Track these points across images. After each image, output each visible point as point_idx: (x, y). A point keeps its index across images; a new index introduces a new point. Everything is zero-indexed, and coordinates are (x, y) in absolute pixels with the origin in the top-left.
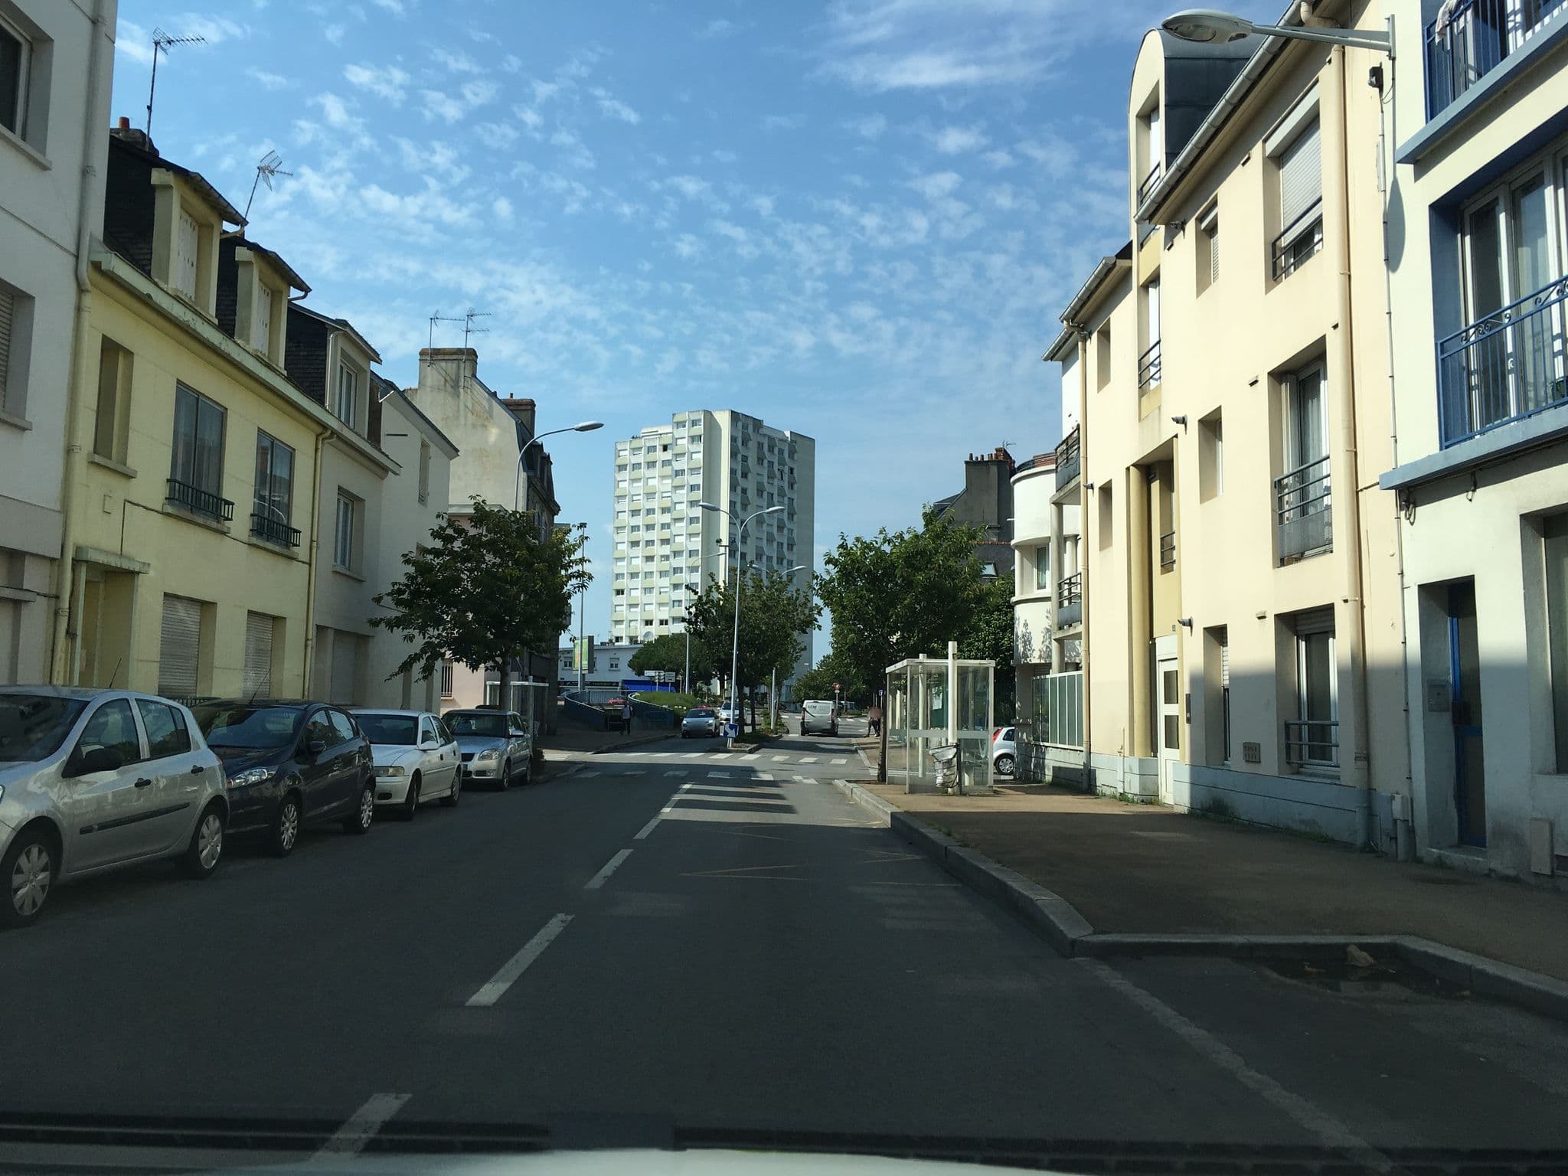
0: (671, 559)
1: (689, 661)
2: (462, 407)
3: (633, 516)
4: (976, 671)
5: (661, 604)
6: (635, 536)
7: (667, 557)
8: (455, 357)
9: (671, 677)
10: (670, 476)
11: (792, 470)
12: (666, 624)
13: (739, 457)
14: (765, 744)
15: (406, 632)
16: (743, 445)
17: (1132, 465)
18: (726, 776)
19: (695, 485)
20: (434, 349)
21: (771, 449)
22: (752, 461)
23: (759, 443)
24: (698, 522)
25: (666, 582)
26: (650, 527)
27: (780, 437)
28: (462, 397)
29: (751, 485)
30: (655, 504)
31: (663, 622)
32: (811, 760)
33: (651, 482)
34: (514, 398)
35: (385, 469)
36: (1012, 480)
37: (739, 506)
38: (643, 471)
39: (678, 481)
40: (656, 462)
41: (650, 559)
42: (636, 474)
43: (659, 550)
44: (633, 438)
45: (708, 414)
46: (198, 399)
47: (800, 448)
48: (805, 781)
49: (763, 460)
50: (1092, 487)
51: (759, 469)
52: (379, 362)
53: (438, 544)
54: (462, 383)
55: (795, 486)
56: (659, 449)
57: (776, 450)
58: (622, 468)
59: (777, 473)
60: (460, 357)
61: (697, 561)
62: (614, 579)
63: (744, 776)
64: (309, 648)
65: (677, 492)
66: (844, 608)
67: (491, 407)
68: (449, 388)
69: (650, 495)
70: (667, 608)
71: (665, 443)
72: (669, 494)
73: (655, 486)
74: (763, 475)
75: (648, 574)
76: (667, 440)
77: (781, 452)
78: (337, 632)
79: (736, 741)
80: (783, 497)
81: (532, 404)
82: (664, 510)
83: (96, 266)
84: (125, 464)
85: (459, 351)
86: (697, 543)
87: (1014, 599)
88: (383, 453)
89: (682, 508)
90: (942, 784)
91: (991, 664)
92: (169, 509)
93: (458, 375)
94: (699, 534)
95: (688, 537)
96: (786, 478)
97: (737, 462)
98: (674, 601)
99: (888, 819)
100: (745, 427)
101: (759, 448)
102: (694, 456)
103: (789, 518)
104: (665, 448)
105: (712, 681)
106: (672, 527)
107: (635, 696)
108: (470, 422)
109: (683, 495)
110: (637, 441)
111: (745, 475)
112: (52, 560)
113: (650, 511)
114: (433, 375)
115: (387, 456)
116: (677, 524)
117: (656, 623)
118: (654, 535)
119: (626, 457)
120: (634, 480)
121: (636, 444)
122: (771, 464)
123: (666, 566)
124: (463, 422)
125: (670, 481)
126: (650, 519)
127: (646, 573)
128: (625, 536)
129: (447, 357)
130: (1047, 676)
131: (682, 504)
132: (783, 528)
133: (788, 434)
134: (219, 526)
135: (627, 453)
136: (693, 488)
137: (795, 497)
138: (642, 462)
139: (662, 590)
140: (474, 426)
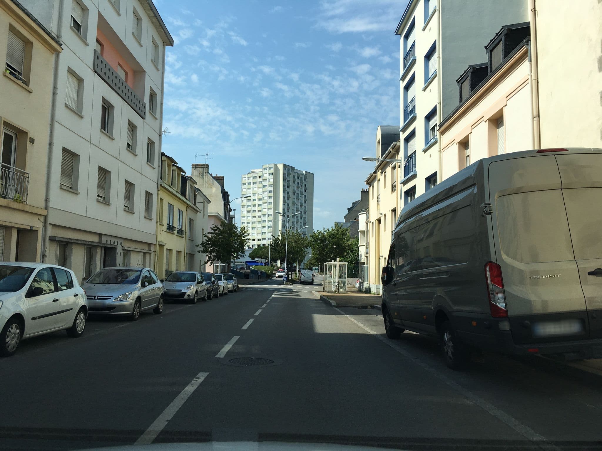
0: (262, 217)
1: (270, 255)
2: (204, 181)
3: (248, 201)
4: (343, 265)
5: (258, 233)
6: (249, 209)
7: (260, 217)
8: (202, 167)
9: (264, 261)
10: (262, 187)
11: (305, 185)
12: (260, 240)
13: (287, 181)
14: (295, 283)
15: (206, 254)
16: (288, 176)
17: (377, 220)
18: (285, 290)
19: (270, 191)
20: (196, 164)
21: (298, 178)
22: (291, 182)
23: (294, 175)
24: (272, 204)
25: (260, 225)
26: (254, 206)
27: (301, 173)
28: (204, 178)
29: (290, 191)
30: (256, 197)
31: (259, 240)
32: (308, 287)
33: (255, 189)
34: (218, 176)
35: (197, 211)
36: (359, 214)
37: (286, 198)
38: (252, 186)
39: (265, 189)
40: (256, 182)
41: (254, 217)
42: (250, 186)
43: (257, 214)
44: (248, 173)
45: (275, 165)
46: (170, 205)
47: (308, 177)
48: (305, 292)
49: (295, 193)
50: (371, 222)
51: (293, 185)
52: (196, 184)
53: (213, 231)
54: (204, 175)
55: (307, 191)
56: (258, 177)
57: (300, 178)
58: (244, 184)
59: (300, 186)
60: (204, 167)
61: (271, 218)
62: (241, 224)
63: (289, 290)
64: (185, 258)
65: (264, 193)
66: (314, 248)
67: (213, 181)
68: (201, 176)
69: (254, 194)
70: (261, 235)
71: (260, 175)
72: (261, 194)
73: (256, 191)
74: (295, 187)
75: (254, 223)
76: (260, 174)
77: (302, 178)
78: (189, 254)
79: (286, 282)
80: (302, 195)
81: (223, 177)
82: (260, 200)
83: (161, 185)
84: (162, 223)
85: (204, 165)
86: (271, 212)
87: (359, 245)
88: (197, 207)
89: (266, 199)
90: (335, 291)
91: (347, 263)
92: (168, 231)
93: (203, 172)
94: (272, 208)
95: (268, 209)
96: (303, 188)
97: (286, 182)
98: (263, 232)
99: (320, 297)
100: (288, 170)
101: (293, 177)
102: (270, 180)
103: (304, 202)
104: (260, 177)
105: (277, 262)
106: (262, 206)
107: (253, 267)
108: (207, 186)
109: (266, 194)
110: (250, 174)
111: (288, 187)
112: (154, 244)
113: (254, 200)
114: (196, 172)
115: (198, 208)
116: (264, 205)
117: (256, 240)
118: (256, 208)
119: (246, 180)
120: (249, 189)
121: (249, 175)
122: (298, 183)
123: (260, 219)
124: (205, 186)
125: (261, 189)
126: (254, 203)
127: (253, 222)
128: (245, 209)
129: (200, 167)
130: (364, 265)
131: (266, 198)
132: (302, 206)
133: (304, 172)
134: (173, 233)
135: (246, 179)
136: (270, 192)
137: (306, 195)
138: (251, 182)
139: (258, 228)
140: (208, 187)
